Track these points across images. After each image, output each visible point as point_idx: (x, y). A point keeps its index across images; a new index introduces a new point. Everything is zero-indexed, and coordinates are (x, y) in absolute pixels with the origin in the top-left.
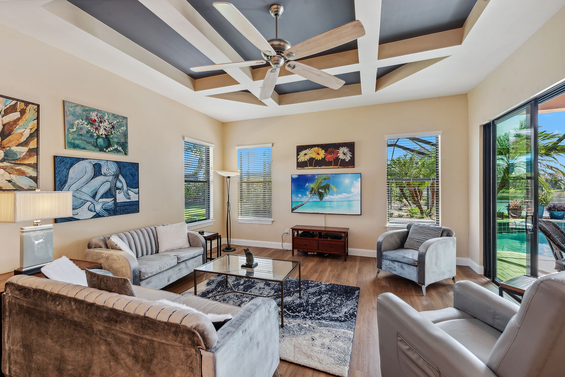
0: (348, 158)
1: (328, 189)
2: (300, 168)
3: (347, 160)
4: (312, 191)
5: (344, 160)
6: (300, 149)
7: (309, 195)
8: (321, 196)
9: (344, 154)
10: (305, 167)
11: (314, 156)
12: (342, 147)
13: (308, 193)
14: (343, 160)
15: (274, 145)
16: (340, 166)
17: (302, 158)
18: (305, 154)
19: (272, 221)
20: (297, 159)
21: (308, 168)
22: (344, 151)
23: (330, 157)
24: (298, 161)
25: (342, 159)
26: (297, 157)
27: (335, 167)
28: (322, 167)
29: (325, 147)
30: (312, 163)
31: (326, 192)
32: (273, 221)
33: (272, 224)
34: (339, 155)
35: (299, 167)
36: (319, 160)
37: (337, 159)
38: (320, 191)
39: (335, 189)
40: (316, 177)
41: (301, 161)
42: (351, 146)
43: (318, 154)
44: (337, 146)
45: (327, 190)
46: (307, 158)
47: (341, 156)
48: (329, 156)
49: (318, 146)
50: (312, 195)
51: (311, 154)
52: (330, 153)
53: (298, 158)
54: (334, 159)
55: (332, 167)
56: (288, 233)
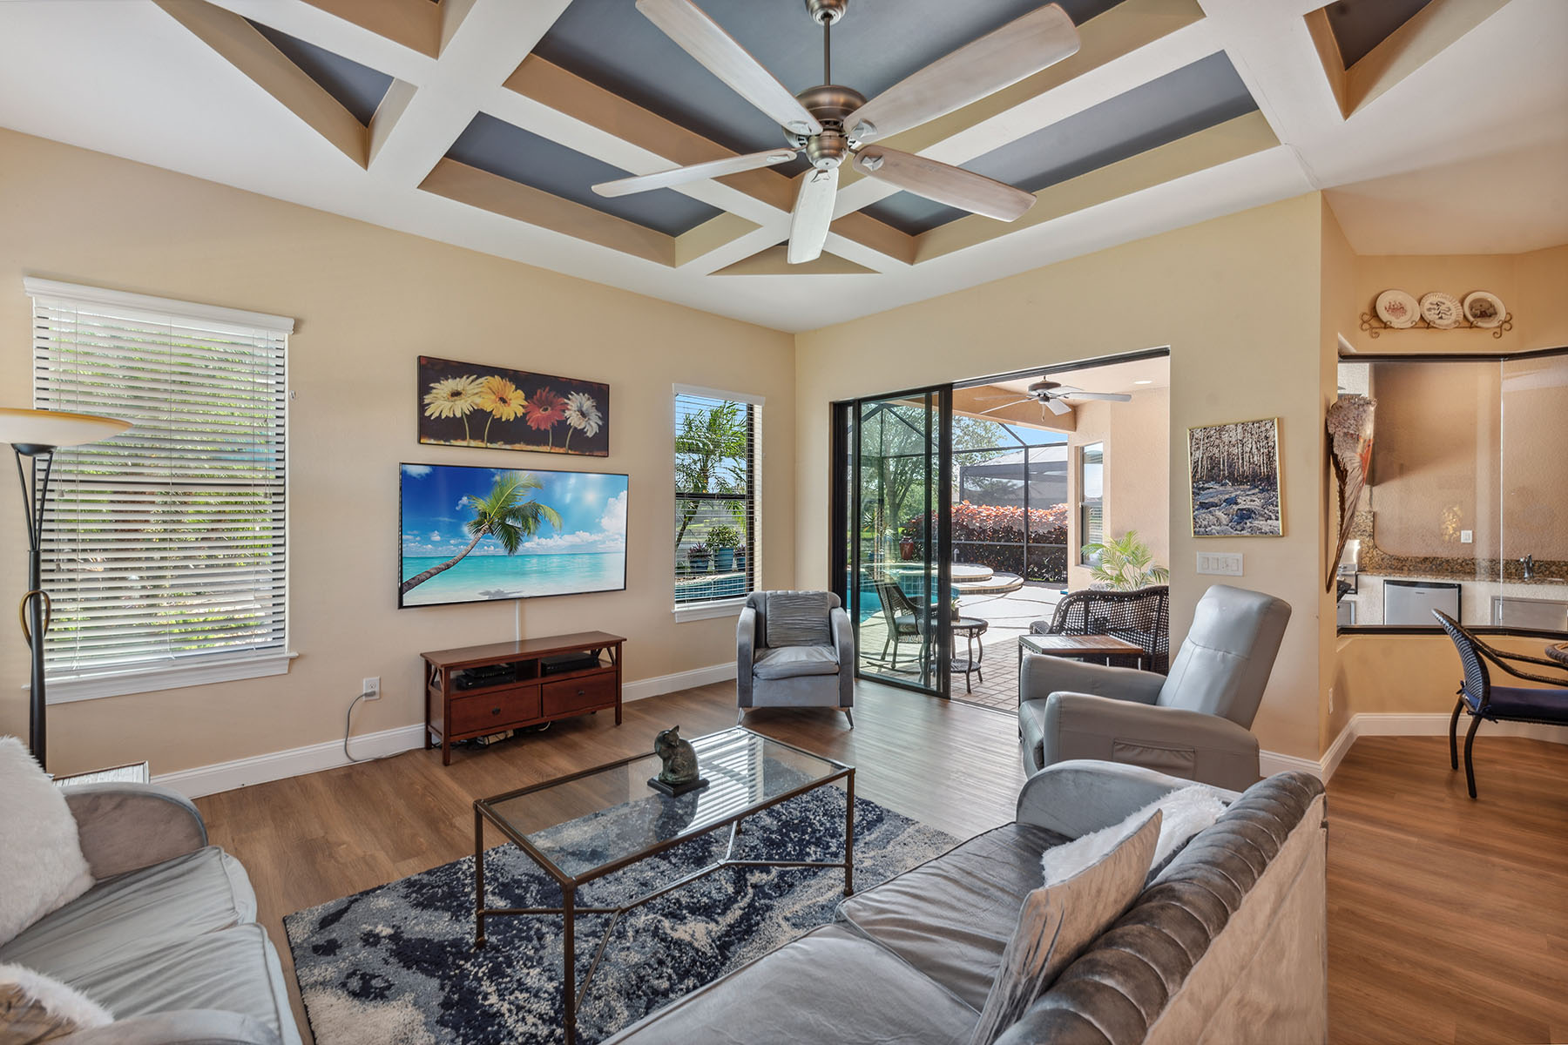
0: (592, 428)
1: (535, 518)
2: (432, 441)
3: (590, 434)
4: (480, 523)
5: (582, 431)
6: (432, 371)
7: (471, 537)
8: (512, 539)
9: (583, 414)
10: (456, 439)
11: (488, 403)
12: (578, 394)
13: (466, 529)
14: (580, 433)
15: (305, 328)
16: (569, 448)
17: (442, 403)
18: (456, 394)
19: (292, 660)
20: (422, 407)
21: (465, 443)
22: (581, 406)
23: (541, 418)
24: (427, 414)
25: (575, 428)
26: (421, 399)
27: (557, 450)
28: (517, 446)
29: (527, 382)
30: (479, 426)
31: (526, 527)
32: (298, 657)
33: (289, 671)
34: (567, 414)
35: (431, 437)
36: (508, 421)
37: (563, 426)
38: (510, 522)
39: (555, 520)
40: (497, 478)
41: (437, 414)
42: (599, 394)
43: (503, 400)
44: (564, 386)
45: (530, 519)
46: (461, 408)
47: (574, 420)
48: (539, 414)
49: (503, 373)
50: (480, 534)
51: (477, 395)
52: (544, 404)
53: (426, 402)
54: (553, 426)
55: (547, 449)
56: (373, 694)
